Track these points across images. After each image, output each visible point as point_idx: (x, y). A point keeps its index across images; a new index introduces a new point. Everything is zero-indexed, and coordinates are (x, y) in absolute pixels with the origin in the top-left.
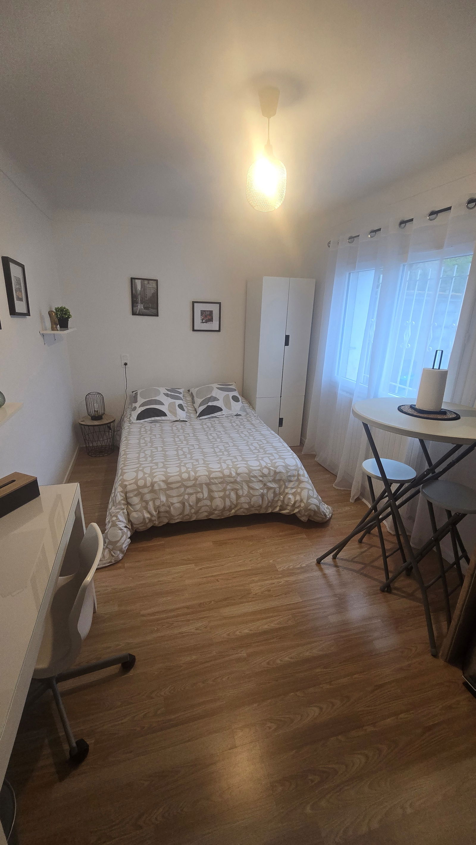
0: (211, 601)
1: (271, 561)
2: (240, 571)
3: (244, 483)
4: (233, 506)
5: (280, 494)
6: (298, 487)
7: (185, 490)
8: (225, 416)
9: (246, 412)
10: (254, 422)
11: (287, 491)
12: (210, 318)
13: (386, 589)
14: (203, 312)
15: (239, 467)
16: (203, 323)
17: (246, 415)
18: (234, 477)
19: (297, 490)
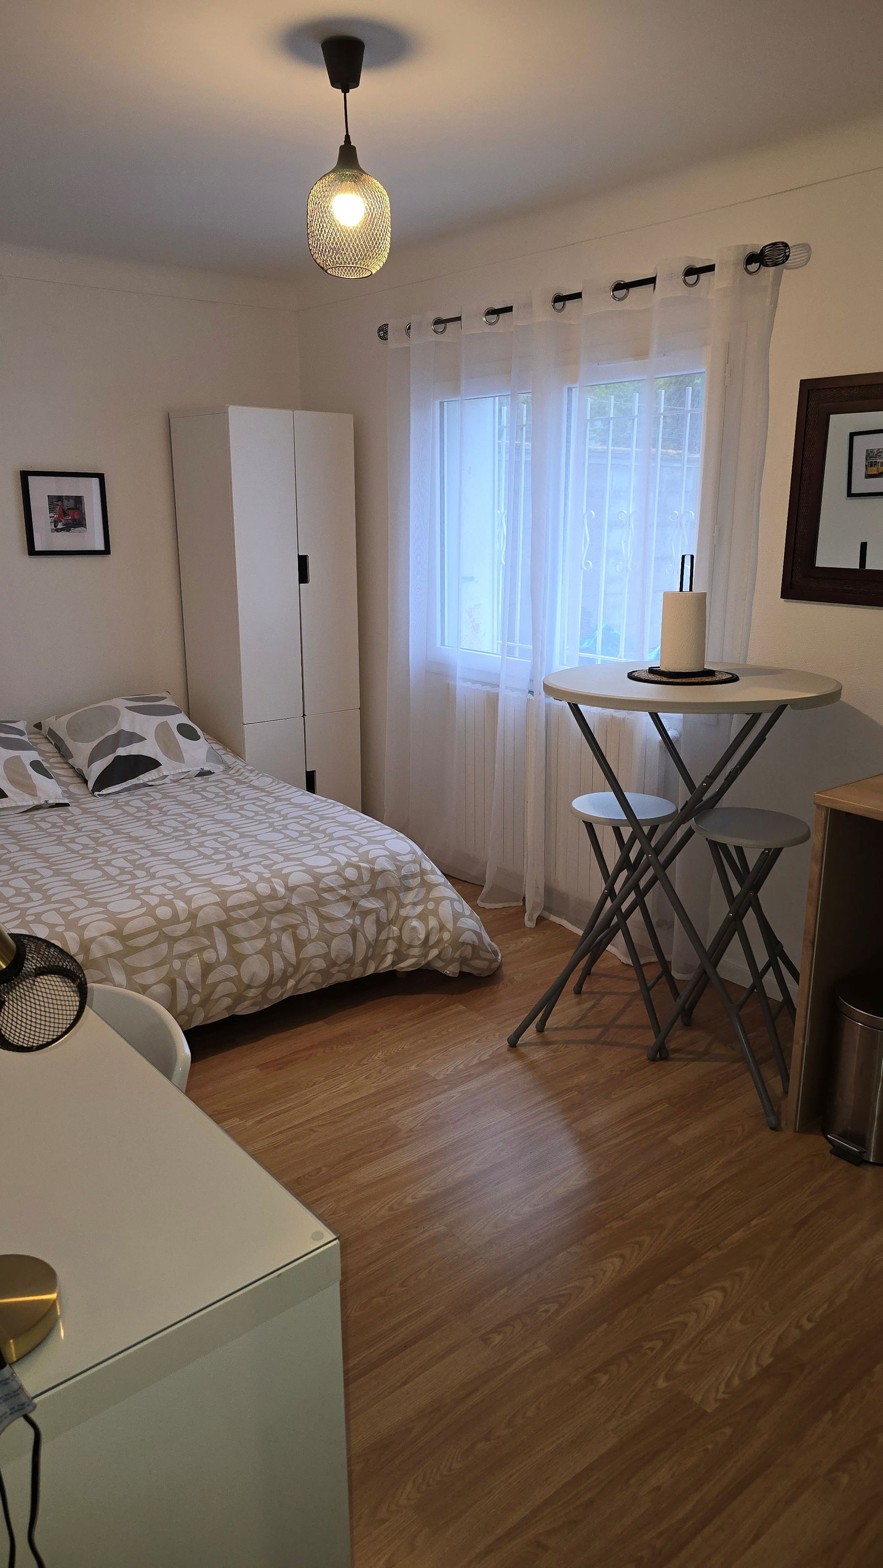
0: (320, 1168)
1: (413, 1068)
2: (354, 1102)
3: (308, 909)
4: (290, 970)
5: (390, 922)
6: (426, 899)
7: (171, 948)
8: (171, 780)
9: (223, 763)
10: (256, 783)
11: (403, 913)
12: (76, 517)
13: (658, 1056)
14: (55, 502)
15: (290, 874)
16: (57, 530)
17: (225, 771)
18: (283, 897)
19: (426, 907)
